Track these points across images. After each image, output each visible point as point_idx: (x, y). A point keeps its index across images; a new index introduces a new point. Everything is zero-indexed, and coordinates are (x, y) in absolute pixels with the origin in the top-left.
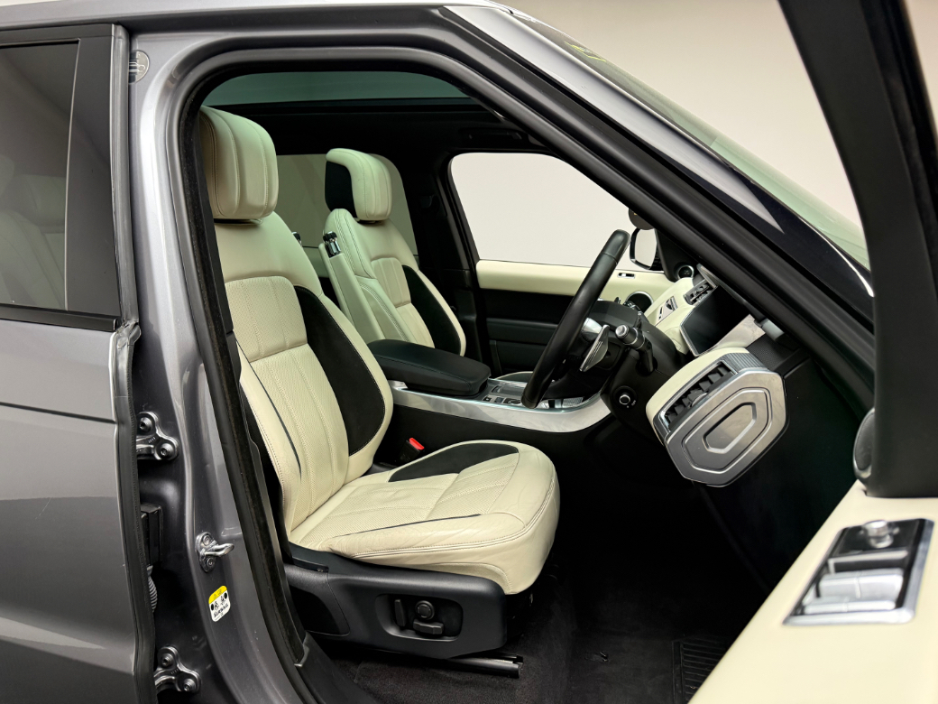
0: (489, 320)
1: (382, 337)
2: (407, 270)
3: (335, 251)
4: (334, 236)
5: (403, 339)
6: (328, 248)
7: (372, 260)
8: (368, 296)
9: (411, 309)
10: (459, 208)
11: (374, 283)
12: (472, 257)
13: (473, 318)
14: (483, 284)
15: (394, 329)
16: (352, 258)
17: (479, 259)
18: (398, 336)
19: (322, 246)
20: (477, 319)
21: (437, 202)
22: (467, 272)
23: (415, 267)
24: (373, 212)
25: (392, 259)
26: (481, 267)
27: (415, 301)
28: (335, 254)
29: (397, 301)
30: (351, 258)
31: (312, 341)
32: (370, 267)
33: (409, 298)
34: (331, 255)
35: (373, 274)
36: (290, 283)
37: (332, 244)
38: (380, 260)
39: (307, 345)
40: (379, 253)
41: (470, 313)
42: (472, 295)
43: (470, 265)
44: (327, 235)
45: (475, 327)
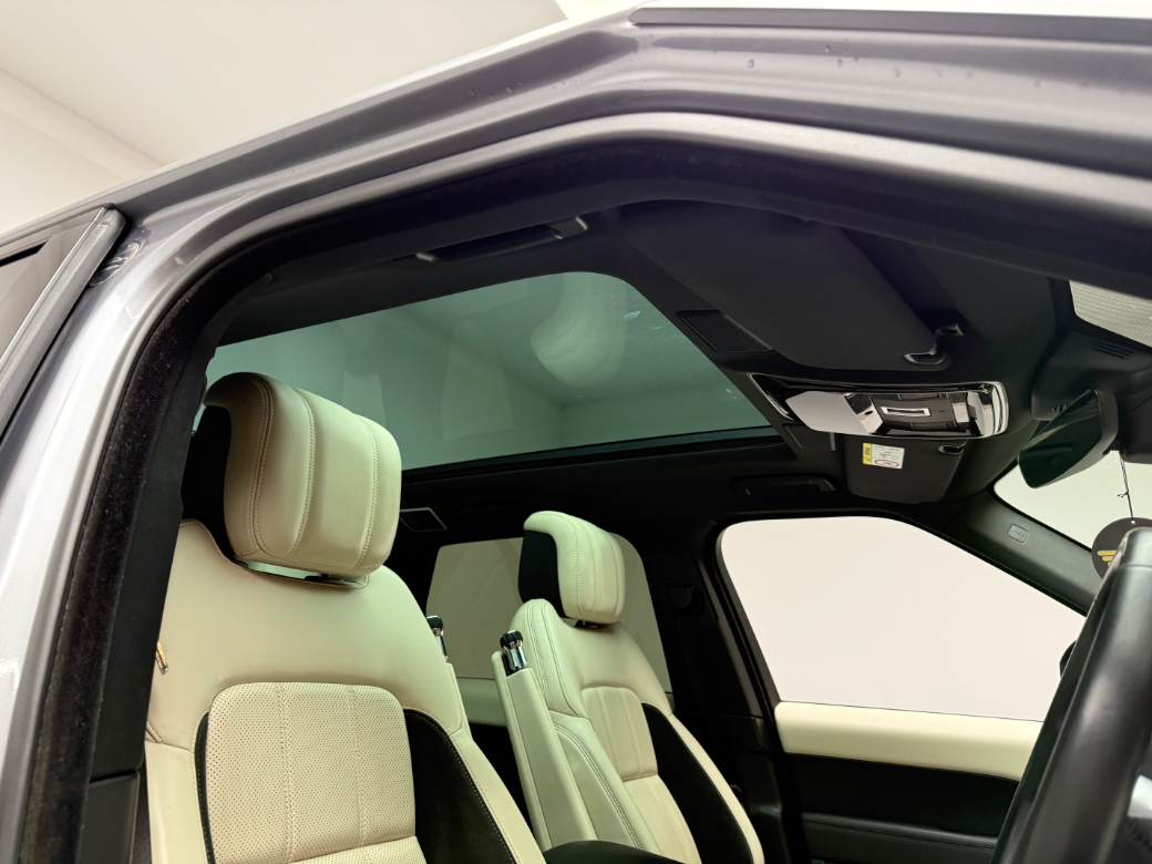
0: (807, 816)
1: (590, 835)
2: (652, 714)
3: (517, 664)
4: (517, 637)
5: (632, 844)
6: (506, 659)
7: (583, 687)
8: (569, 752)
9: (656, 785)
10: (739, 611)
11: (581, 726)
12: (767, 696)
13: (776, 811)
14: (791, 745)
15: (616, 822)
16: (546, 677)
17: (779, 700)
18: (623, 836)
19: (497, 656)
20: (784, 813)
21: (701, 597)
22: (759, 721)
23: (665, 709)
24: (590, 605)
25: (622, 691)
26: (784, 714)
27: (666, 772)
28: (517, 669)
29: (629, 767)
30: (544, 678)
31: (426, 831)
32: (578, 698)
33: (653, 763)
34: (509, 670)
35: (580, 708)
36: (396, 703)
37: (513, 652)
38: (600, 689)
39: (415, 838)
40: (599, 677)
41: (770, 801)
42: (771, 766)
43: (763, 708)
44: (506, 635)
45: (781, 830)
